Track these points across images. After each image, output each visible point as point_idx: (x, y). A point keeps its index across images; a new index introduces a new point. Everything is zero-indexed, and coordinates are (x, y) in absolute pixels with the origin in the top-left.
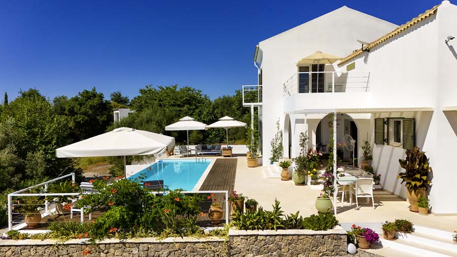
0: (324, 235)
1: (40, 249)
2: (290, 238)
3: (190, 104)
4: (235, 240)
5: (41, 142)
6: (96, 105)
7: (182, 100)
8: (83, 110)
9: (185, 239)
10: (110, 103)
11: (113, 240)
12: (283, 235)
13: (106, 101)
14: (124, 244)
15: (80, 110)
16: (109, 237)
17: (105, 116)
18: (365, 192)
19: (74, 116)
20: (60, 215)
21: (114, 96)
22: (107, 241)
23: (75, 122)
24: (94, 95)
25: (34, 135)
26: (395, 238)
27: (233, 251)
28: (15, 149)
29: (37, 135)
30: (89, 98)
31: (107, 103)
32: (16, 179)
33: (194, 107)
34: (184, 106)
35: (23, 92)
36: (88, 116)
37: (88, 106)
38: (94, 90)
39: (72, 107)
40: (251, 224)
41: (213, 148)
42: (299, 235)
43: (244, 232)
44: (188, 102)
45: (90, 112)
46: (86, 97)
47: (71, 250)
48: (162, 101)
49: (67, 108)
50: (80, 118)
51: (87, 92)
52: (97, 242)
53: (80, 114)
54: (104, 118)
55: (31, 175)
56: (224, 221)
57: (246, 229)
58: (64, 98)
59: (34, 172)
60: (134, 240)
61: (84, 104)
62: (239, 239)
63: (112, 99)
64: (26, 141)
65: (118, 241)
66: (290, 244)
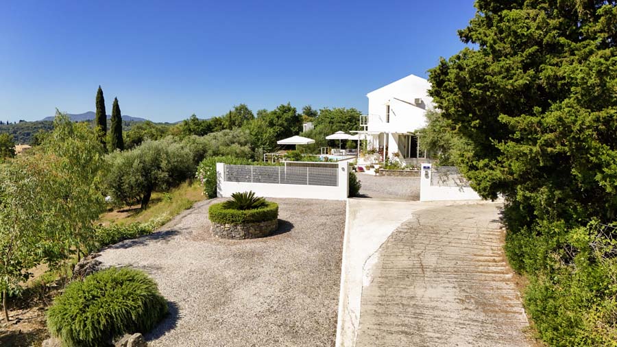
6: (290, 118)
7: (346, 119)
8: (280, 122)
10: (302, 116)
13: (299, 114)
15: (277, 122)
19: (273, 127)
21: (305, 109)
24: (289, 109)
28: (250, 146)
30: (285, 112)
31: (300, 116)
34: (346, 123)
36: (284, 127)
37: (284, 119)
38: (289, 104)
39: (272, 120)
44: (350, 120)
46: (283, 111)
48: (332, 119)
49: (268, 120)
50: (277, 129)
51: (283, 106)
53: (278, 126)
54: (296, 129)
58: (265, 111)
61: (281, 117)
63: (304, 112)
64: (255, 142)
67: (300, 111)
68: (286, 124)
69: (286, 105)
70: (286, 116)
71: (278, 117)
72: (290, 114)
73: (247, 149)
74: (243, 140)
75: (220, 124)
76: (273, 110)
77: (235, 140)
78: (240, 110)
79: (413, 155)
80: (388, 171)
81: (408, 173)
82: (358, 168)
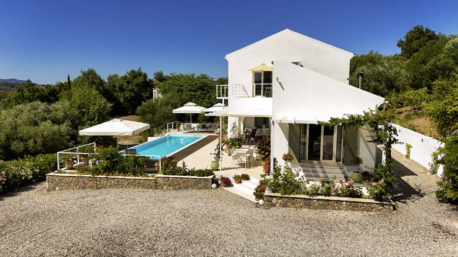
0: (200, 179)
1: (71, 178)
2: (184, 179)
3: (203, 90)
4: (159, 179)
5: (88, 119)
6: (140, 83)
7: (196, 86)
8: (130, 87)
9: (137, 178)
10: (153, 82)
11: (103, 176)
12: (181, 178)
13: (150, 80)
14: (108, 178)
15: (127, 88)
16: (102, 175)
17: (148, 93)
18: (242, 160)
19: (123, 92)
20: (84, 164)
21: (157, 75)
22: (101, 176)
23: (124, 97)
24: (140, 74)
25: (84, 114)
26: (240, 182)
27: (157, 185)
28: (70, 124)
29: (85, 113)
30: (136, 77)
31: (151, 81)
32: (71, 144)
33: (206, 92)
34: (197, 92)
35: (83, 71)
36: (135, 92)
37: (134, 84)
38: (140, 70)
39: (122, 85)
40: (168, 172)
41: (210, 127)
42: (189, 178)
43: (164, 176)
44: (202, 88)
45: (136, 89)
46: (133, 76)
47: (84, 179)
48: (181, 86)
49: (117, 85)
50: (127, 94)
51: (134, 72)
52: (96, 176)
53: (128, 91)
54: (147, 94)
55: (80, 141)
56: (159, 171)
57: (166, 174)
58: (116, 76)
59: (83, 140)
60: (113, 177)
61: (131, 82)
62: (160, 179)
63: (155, 78)
64: (78, 117)
65: (105, 176)
66: (184, 182)
69: (136, 70)
70: (136, 81)
71: (128, 83)
72: (141, 79)
74: (60, 116)
76: (123, 75)
78: (88, 75)
79: (314, 155)
80: (281, 197)
81: (321, 202)
82: (223, 179)
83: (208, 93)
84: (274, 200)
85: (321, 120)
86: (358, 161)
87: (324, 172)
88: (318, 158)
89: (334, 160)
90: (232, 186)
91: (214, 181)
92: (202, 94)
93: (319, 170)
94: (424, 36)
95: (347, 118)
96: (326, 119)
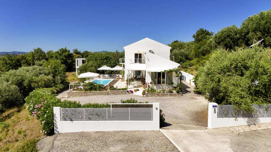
0: (123, 91)
1: (76, 93)
6: (66, 55)
7: (104, 58)
9: (101, 92)
10: (73, 54)
12: (116, 91)
15: (60, 58)
21: (75, 51)
24: (66, 51)
27: (108, 94)
30: (64, 52)
38: (66, 48)
39: (56, 56)
40: (111, 89)
43: (110, 91)
46: (62, 51)
47: (82, 93)
48: (96, 58)
52: (86, 92)
56: (108, 89)
58: (52, 51)
60: (92, 92)
66: (118, 92)
67: (72, 52)
68: (64, 59)
69: (64, 48)
70: (64, 54)
71: (60, 55)
72: (67, 53)
73: (50, 77)
74: (47, 72)
75: (25, 59)
76: (56, 51)
77: (42, 72)
78: (37, 51)
79: (159, 82)
80: (151, 94)
81: (162, 94)
82: (130, 91)
83: (109, 61)
84: (149, 95)
85: (162, 71)
86: (172, 83)
87: (162, 87)
88: (160, 83)
89: (165, 83)
90: (133, 93)
91: (128, 92)
92: (107, 61)
93: (161, 87)
94: (204, 33)
95: (169, 70)
96: (163, 71)
